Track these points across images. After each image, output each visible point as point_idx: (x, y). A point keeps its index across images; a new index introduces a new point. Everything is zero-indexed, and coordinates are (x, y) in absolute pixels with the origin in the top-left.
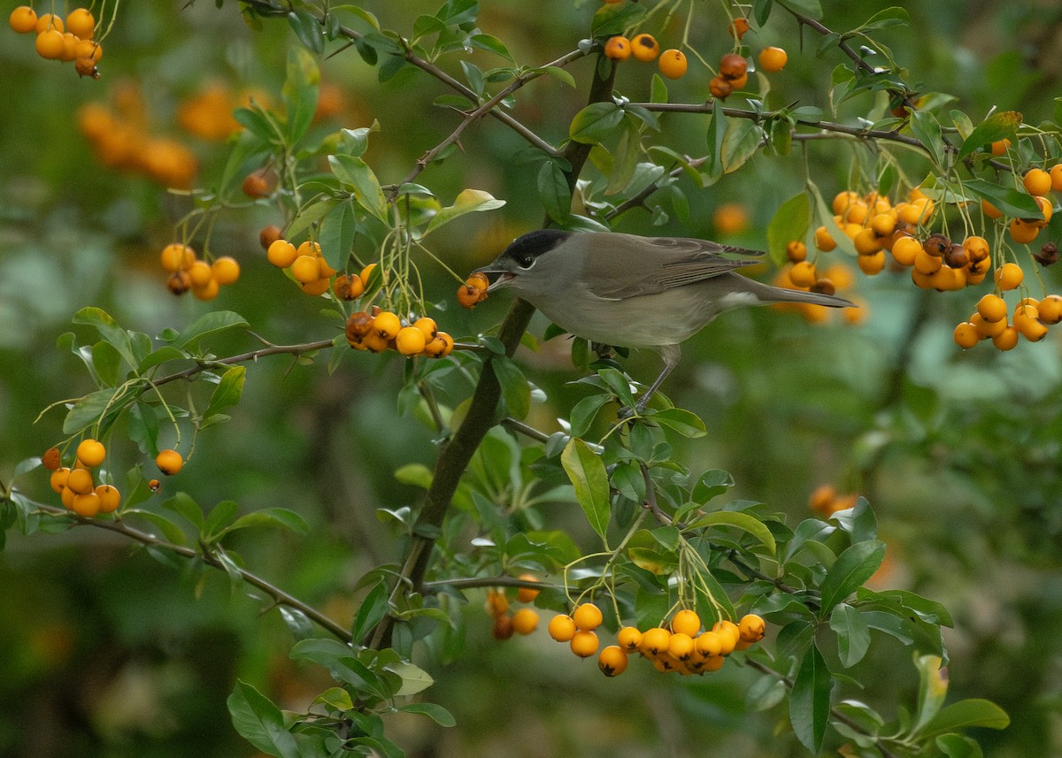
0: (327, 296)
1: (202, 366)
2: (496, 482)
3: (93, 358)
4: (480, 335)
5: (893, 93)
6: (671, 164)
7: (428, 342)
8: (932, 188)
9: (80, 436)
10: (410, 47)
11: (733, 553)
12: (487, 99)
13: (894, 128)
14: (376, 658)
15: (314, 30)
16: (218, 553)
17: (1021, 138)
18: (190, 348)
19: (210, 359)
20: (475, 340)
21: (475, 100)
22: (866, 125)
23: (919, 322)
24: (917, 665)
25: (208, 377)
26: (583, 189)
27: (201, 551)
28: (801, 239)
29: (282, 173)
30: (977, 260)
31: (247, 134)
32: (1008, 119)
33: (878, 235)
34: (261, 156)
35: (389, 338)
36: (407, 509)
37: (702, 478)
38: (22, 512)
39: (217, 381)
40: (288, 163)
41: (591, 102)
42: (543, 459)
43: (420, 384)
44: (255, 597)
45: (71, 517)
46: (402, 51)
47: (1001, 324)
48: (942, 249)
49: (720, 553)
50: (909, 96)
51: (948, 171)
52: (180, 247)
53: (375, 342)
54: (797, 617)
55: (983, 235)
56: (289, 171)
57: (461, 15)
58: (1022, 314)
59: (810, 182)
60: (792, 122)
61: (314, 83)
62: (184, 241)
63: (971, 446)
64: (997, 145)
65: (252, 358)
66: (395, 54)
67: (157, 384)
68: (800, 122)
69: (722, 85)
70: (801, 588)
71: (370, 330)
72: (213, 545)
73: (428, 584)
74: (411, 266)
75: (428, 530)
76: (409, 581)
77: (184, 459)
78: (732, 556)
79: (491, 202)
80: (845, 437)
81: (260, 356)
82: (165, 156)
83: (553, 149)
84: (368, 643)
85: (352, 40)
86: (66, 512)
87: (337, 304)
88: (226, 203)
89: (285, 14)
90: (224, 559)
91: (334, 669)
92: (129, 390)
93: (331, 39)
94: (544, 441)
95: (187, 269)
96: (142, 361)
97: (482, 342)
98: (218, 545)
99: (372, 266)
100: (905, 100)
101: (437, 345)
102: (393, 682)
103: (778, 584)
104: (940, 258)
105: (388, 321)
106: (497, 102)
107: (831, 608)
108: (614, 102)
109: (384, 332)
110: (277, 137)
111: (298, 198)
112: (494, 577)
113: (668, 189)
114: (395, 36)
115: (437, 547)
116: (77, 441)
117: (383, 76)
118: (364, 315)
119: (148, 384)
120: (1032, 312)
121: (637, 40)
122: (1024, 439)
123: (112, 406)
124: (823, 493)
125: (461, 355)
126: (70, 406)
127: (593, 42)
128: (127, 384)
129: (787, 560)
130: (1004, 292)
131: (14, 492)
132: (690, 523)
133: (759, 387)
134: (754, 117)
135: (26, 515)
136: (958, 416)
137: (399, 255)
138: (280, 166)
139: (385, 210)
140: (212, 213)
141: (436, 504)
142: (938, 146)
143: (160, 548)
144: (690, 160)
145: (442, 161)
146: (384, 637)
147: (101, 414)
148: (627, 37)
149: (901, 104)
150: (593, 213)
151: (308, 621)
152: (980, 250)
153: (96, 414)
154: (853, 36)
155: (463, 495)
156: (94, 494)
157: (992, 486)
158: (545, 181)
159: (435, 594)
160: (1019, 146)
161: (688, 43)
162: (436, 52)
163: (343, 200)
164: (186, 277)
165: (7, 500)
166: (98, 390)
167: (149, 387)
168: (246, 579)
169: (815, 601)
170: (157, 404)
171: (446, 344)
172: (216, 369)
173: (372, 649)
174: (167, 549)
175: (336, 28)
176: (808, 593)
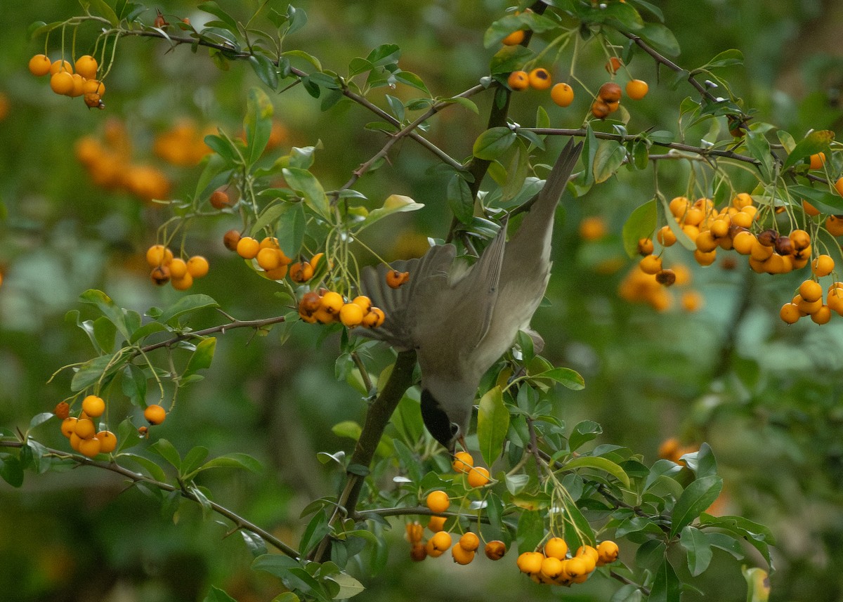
0: (280, 282)
1: (181, 337)
2: (412, 434)
3: (94, 330)
5: (732, 117)
7: (365, 315)
8: (761, 195)
9: (84, 392)
10: (346, 83)
11: (602, 486)
12: (407, 124)
13: (730, 148)
14: (320, 569)
15: (270, 69)
16: (192, 489)
17: (834, 152)
18: (172, 323)
19: (187, 331)
21: (397, 125)
22: (708, 145)
23: (743, 309)
24: (745, 576)
25: (185, 345)
26: (482, 198)
27: (179, 487)
28: (649, 237)
29: (243, 188)
30: (800, 248)
31: (215, 157)
32: (823, 136)
33: (715, 236)
34: (226, 175)
35: (335, 313)
36: (342, 453)
37: (576, 428)
38: (37, 455)
39: (193, 348)
40: (247, 180)
41: (489, 128)
43: (352, 353)
44: (222, 523)
45: (75, 459)
46: (340, 86)
47: (818, 304)
48: (773, 241)
49: (591, 487)
50: (745, 120)
51: (776, 179)
52: (162, 247)
53: (323, 317)
54: (652, 537)
55: (805, 229)
56: (248, 185)
57: (386, 58)
58: (834, 295)
59: (659, 193)
60: (650, 143)
61: (268, 116)
62: (165, 241)
63: (786, 407)
64: (814, 157)
65: (220, 330)
66: (333, 89)
67: (145, 351)
68: (655, 143)
69: (602, 107)
70: (655, 513)
71: (318, 307)
72: (188, 481)
73: (359, 513)
74: (349, 255)
75: (359, 469)
76: (344, 509)
77: (167, 411)
78: (600, 489)
79: (412, 205)
80: (687, 401)
81: (227, 329)
82: (144, 178)
83: (460, 165)
84: (312, 558)
85: (301, 78)
86: (71, 455)
87: (287, 288)
88: (198, 211)
89: (247, 57)
90: (197, 492)
91: (285, 577)
92: (123, 355)
93: (283, 77)
95: (168, 263)
96: (133, 333)
98: (192, 481)
99: (320, 255)
100: (741, 123)
101: (371, 318)
102: (332, 588)
103: (637, 511)
104: (771, 248)
105: (333, 299)
106: (415, 127)
107: (680, 529)
108: (508, 127)
109: (330, 308)
110: (238, 159)
111: (256, 207)
112: (412, 507)
114: (334, 75)
115: (366, 484)
116: (82, 397)
117: (324, 107)
118: (314, 294)
119: (139, 351)
121: (533, 74)
122: (829, 401)
123: (111, 369)
124: (669, 444)
126: (76, 370)
127: (492, 79)
128: (121, 352)
129: (644, 491)
130: (819, 278)
131: (30, 438)
132: (567, 463)
133: (616, 361)
134: (619, 139)
135: (40, 457)
136: (776, 382)
137: (341, 246)
138: (241, 183)
139: (329, 210)
140: (187, 219)
141: (364, 452)
142: (768, 159)
143: (146, 484)
145: (373, 172)
146: (324, 553)
147: (100, 376)
148: (526, 71)
149: (737, 126)
150: (490, 217)
151: (264, 542)
152: (803, 241)
153: (98, 375)
154: (700, 72)
155: (385, 445)
156: (96, 439)
157: (804, 439)
158: (453, 192)
159: (364, 520)
160: (833, 158)
161: (576, 74)
162: (366, 87)
163: (295, 203)
164: (166, 270)
165: (24, 446)
166: (98, 356)
167: (139, 353)
168: (214, 508)
169: (667, 524)
170: (145, 367)
171: (378, 317)
172: (191, 339)
173: (316, 561)
174: (152, 484)
175: (287, 69)
176: (661, 518)
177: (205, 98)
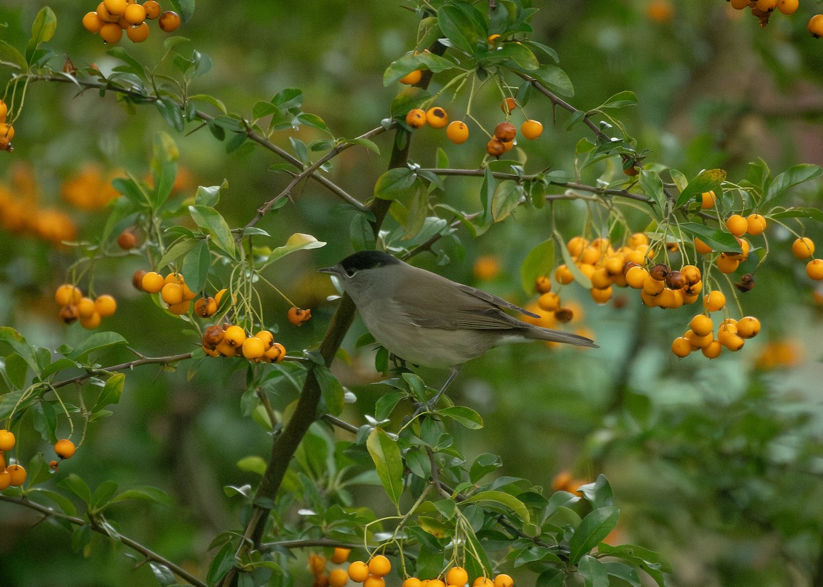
0: (185, 318)
1: (90, 373)
2: (315, 469)
3: (7, 367)
4: (305, 351)
5: (625, 157)
6: (452, 218)
7: (266, 350)
8: (654, 231)
10: (250, 126)
11: (502, 517)
12: (309, 164)
13: (624, 187)
15: (176, 113)
16: (102, 522)
17: (724, 191)
18: (82, 359)
19: (96, 367)
20: (301, 354)
21: (301, 167)
22: (603, 185)
23: (636, 347)
25: (94, 381)
26: (383, 237)
27: (89, 521)
28: (547, 276)
29: (150, 231)
30: (691, 283)
31: (122, 200)
32: (716, 175)
33: (610, 274)
34: (133, 217)
35: (236, 346)
36: (249, 486)
37: (476, 461)
39: (103, 384)
40: (154, 221)
41: (389, 169)
42: (354, 446)
43: (258, 390)
44: (131, 556)
46: (244, 129)
47: (708, 338)
48: (665, 275)
49: (491, 518)
50: (639, 159)
51: (668, 216)
52: (71, 287)
53: (226, 350)
54: (551, 566)
55: (696, 264)
56: (155, 227)
57: (289, 102)
58: (724, 331)
59: (556, 232)
60: (547, 182)
61: (174, 160)
62: (74, 281)
63: (677, 440)
64: (705, 195)
65: (129, 367)
66: (238, 132)
67: (56, 387)
68: (552, 183)
69: (497, 146)
70: (555, 544)
71: (222, 340)
72: (98, 515)
73: (265, 545)
74: (253, 291)
75: (265, 502)
76: (251, 541)
77: (76, 445)
78: (500, 520)
79: (314, 243)
80: (580, 436)
81: (135, 365)
83: (362, 205)
85: (205, 121)
87: (194, 324)
88: (107, 253)
89: (153, 101)
90: (107, 526)
92: (34, 391)
93: (189, 120)
94: (354, 432)
95: (76, 303)
96: (44, 369)
97: (306, 356)
98: (102, 515)
99: (223, 291)
100: (635, 162)
101: (273, 352)
103: (536, 541)
104: (663, 282)
105: (235, 333)
106: (317, 167)
107: (578, 558)
108: (408, 167)
109: (232, 341)
110: (145, 201)
111: (162, 247)
112: (315, 540)
113: (448, 237)
114: (238, 118)
115: (271, 516)
117: (230, 149)
118: (217, 328)
119: (49, 387)
120: (732, 328)
121: (431, 111)
122: (718, 435)
123: (22, 404)
124: (563, 478)
125: (291, 365)
127: (393, 121)
128: (33, 387)
129: (543, 522)
130: (711, 313)
132: (468, 495)
133: (512, 398)
134: (517, 179)
136: (667, 417)
137: (244, 283)
138: (148, 225)
139: (234, 247)
140: (96, 260)
141: (270, 485)
142: (661, 196)
143: (57, 518)
144: (466, 215)
145: (277, 210)
146: (231, 584)
147: (12, 411)
148: (424, 109)
149: (631, 166)
151: (172, 573)
152: (694, 276)
153: (10, 410)
154: (595, 113)
155: (289, 480)
156: (6, 472)
157: (693, 472)
158: (355, 231)
159: (270, 552)
160: (724, 198)
161: (472, 113)
162: (270, 130)
163: (202, 242)
164: (74, 309)
166: (10, 392)
167: (49, 390)
168: (124, 541)
169: (565, 554)
170: (56, 401)
171: (280, 352)
172: (101, 375)
174: (62, 518)
175: (192, 112)
176: (559, 548)
177: (110, 145)
